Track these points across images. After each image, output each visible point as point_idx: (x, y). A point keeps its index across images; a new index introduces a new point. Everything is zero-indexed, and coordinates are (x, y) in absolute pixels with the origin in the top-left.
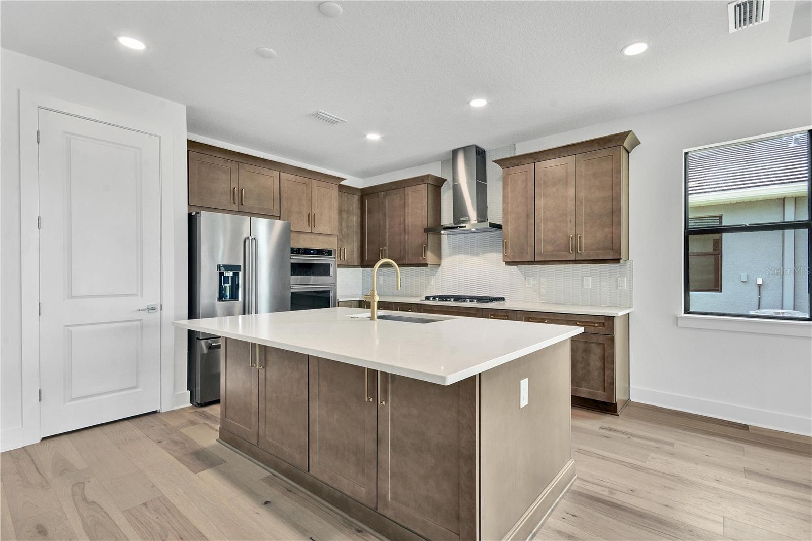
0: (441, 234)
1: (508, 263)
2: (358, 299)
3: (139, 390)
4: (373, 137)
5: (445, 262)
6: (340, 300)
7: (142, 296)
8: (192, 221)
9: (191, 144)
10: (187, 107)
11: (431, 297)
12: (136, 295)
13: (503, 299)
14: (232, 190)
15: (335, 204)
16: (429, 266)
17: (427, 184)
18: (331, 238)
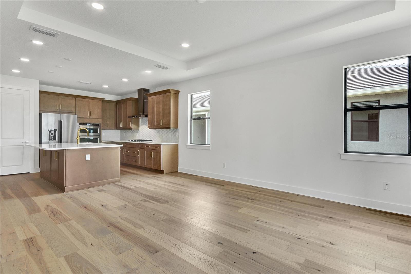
0: (139, 118)
1: (150, 128)
2: (111, 141)
3: (23, 166)
4: (125, 80)
5: (140, 128)
6: (102, 141)
7: (24, 138)
8: (40, 115)
9: (41, 92)
10: (39, 81)
11: (133, 140)
12: (22, 138)
13: (152, 141)
14: (56, 105)
15: (100, 107)
16: (133, 129)
17: (131, 101)
18: (99, 120)
